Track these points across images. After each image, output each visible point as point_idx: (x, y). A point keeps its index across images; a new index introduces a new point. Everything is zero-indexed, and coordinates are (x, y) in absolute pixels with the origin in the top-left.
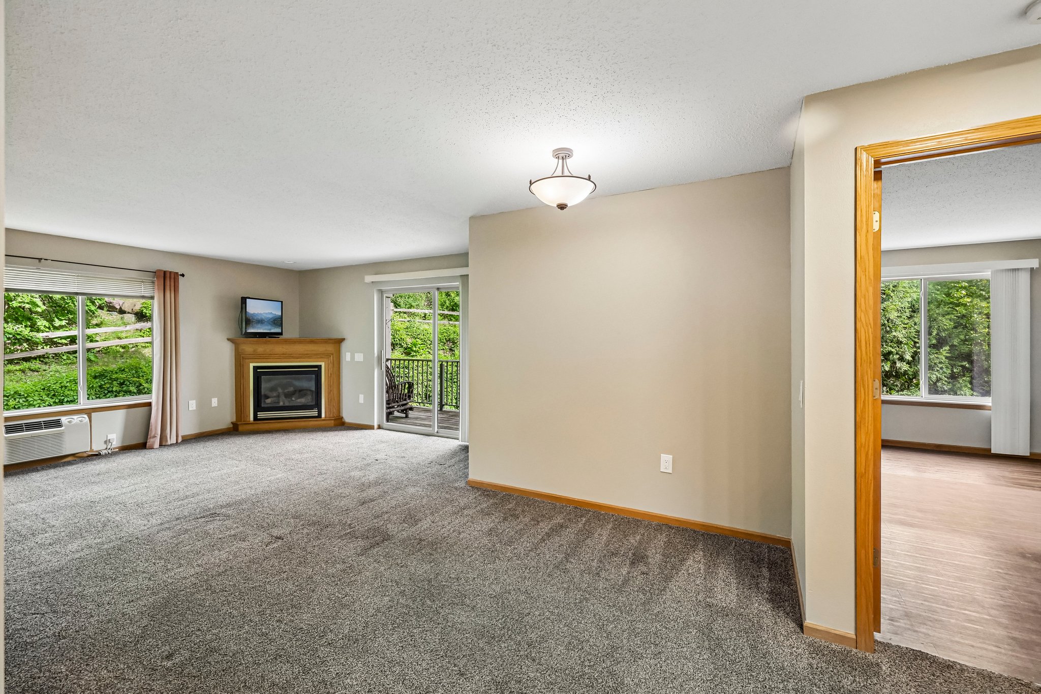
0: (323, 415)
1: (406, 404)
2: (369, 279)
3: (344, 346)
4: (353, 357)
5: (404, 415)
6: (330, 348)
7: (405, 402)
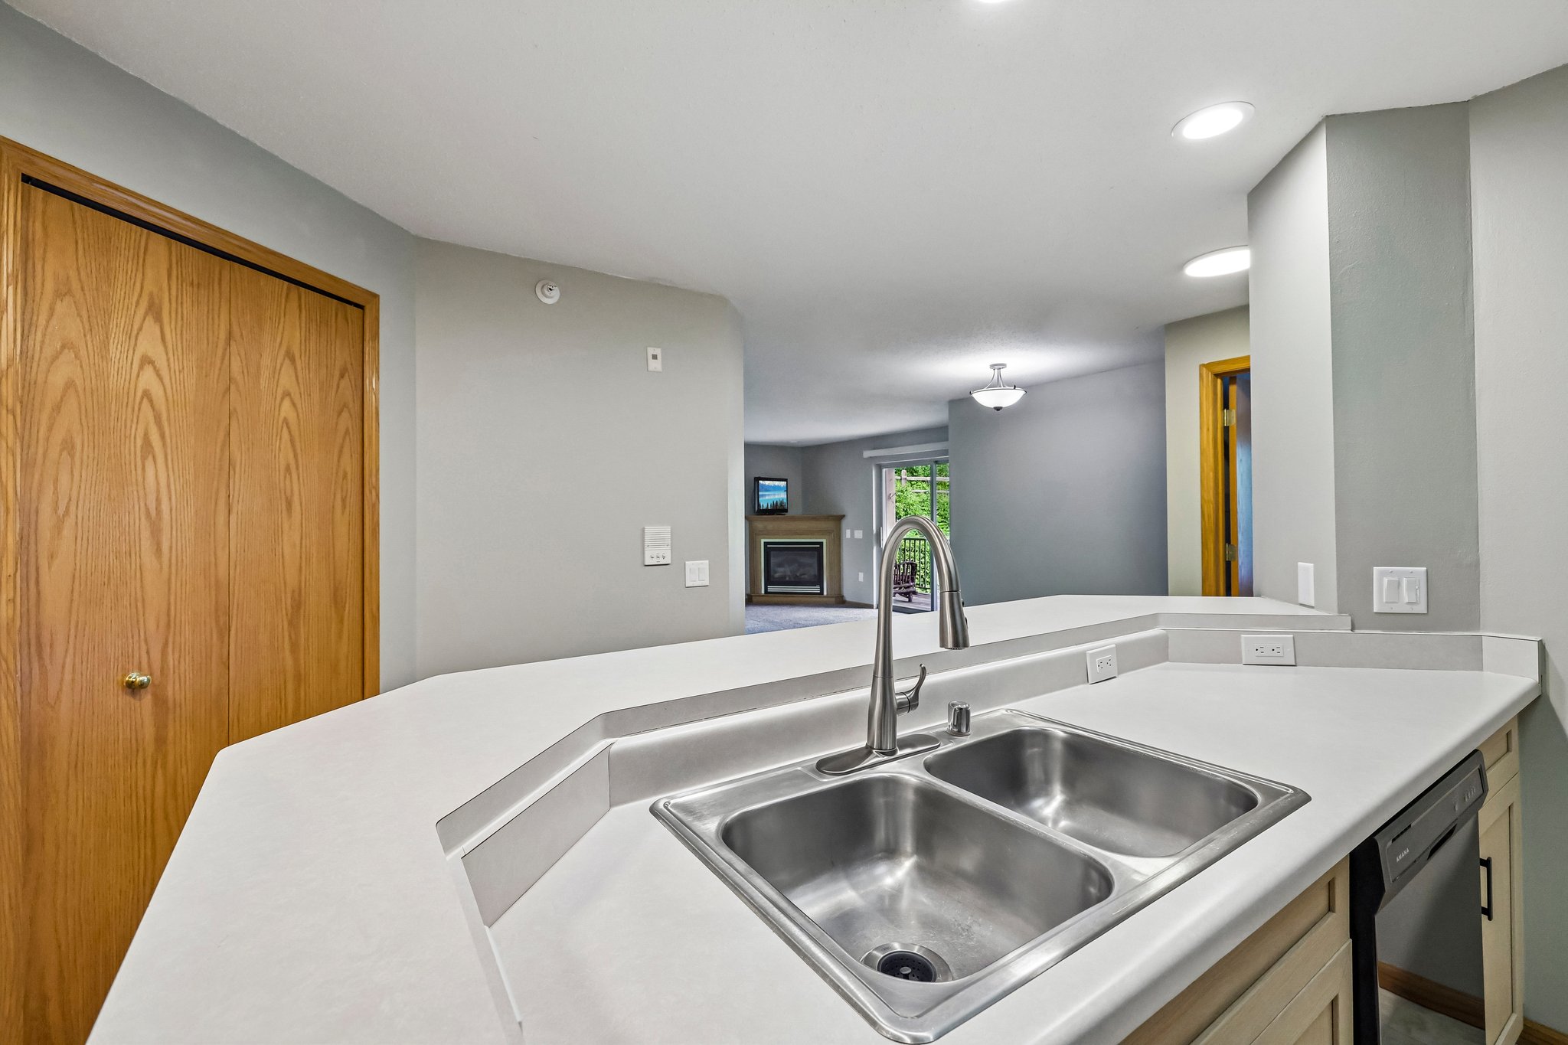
0: (825, 593)
1: (908, 587)
2: (867, 454)
3: (844, 523)
4: (852, 534)
5: (907, 600)
6: (830, 525)
7: (907, 584)
